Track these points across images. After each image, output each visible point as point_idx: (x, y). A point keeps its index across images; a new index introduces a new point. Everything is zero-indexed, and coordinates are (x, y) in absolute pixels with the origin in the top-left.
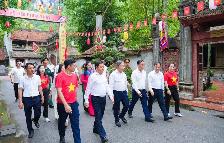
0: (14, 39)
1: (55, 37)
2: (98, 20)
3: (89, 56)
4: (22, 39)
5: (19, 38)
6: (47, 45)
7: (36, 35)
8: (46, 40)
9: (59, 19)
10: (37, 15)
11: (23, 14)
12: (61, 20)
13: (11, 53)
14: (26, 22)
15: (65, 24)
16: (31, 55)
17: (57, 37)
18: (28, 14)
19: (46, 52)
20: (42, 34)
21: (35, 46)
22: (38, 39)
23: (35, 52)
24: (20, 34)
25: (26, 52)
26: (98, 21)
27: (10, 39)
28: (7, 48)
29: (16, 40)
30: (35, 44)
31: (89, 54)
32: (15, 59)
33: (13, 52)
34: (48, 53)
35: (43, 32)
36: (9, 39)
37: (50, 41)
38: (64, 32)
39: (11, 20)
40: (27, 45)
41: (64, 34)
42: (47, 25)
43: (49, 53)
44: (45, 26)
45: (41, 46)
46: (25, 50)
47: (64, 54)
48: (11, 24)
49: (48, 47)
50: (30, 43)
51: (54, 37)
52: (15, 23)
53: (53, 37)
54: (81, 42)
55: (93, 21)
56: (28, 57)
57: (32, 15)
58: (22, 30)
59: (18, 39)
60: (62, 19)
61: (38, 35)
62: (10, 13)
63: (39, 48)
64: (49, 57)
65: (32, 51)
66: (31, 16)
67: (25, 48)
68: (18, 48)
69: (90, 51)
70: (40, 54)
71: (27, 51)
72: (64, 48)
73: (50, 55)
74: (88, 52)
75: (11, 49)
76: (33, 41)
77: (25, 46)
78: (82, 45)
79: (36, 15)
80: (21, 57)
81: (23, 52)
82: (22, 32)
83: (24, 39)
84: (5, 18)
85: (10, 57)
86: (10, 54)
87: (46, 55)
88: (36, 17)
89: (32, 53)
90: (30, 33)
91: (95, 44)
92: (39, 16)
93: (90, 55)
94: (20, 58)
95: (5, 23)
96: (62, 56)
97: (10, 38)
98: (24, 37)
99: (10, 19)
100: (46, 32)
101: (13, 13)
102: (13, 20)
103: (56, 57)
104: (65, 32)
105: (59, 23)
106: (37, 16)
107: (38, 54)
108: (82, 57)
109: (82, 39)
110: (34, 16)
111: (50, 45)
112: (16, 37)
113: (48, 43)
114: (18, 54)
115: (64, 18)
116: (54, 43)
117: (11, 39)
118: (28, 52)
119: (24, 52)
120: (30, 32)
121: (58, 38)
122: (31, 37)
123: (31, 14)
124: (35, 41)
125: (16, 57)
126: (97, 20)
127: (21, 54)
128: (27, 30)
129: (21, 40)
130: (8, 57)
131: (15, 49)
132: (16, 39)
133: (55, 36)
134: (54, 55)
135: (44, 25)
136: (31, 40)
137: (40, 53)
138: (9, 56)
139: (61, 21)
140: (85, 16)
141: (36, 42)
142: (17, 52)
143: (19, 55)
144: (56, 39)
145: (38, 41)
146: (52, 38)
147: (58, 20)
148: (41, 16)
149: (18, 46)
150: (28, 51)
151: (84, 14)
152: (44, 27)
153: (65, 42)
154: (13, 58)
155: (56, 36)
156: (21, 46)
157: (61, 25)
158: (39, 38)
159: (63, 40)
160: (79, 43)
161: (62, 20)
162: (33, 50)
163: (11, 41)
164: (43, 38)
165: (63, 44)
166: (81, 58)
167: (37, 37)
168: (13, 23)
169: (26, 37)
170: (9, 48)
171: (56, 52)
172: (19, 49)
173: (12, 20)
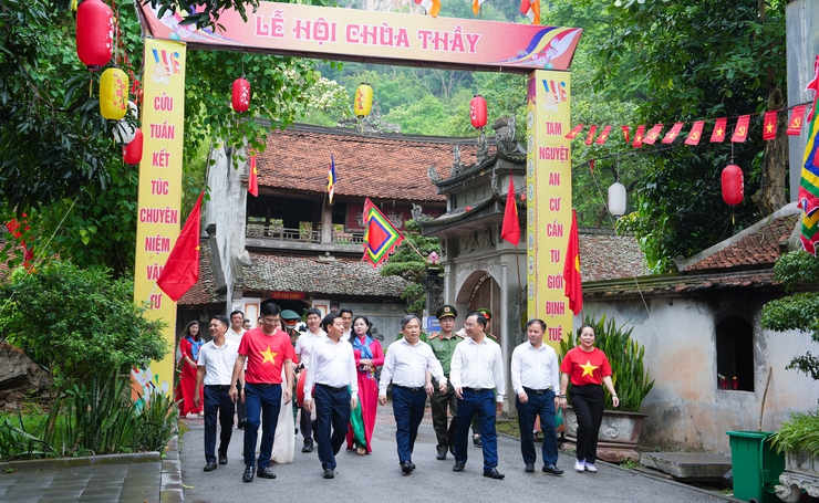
0: (262, 182)
1: (499, 164)
2: (805, 32)
3: (734, 280)
4: (302, 186)
5: (286, 176)
6: (443, 217)
7: (382, 161)
8: (440, 185)
9: (530, 50)
10: (403, 31)
11: (322, 28)
12: (542, 54)
13: (238, 265)
14: (325, 88)
15: (566, 77)
16: (348, 277)
17: (508, 166)
18: (349, 27)
19: (435, 258)
20: (415, 152)
21: (375, 227)
22: (388, 184)
23: (375, 257)
24: (292, 153)
25: (322, 259)
26: (799, 40)
27: (236, 187)
28: (219, 237)
29: (271, 192)
30: (374, 214)
31: (734, 269)
32: (258, 300)
33: (249, 262)
34: (447, 269)
35: (416, 140)
36: (233, 186)
37: (465, 193)
38: (559, 126)
39: (256, 69)
40: (327, 218)
41: (561, 141)
42: (435, 100)
43: (453, 266)
44: (426, 112)
45: (408, 223)
46: (314, 247)
47: (559, 269)
48: (255, 95)
49: (452, 229)
50: (346, 209)
51: (492, 164)
52: (278, 85)
53: (485, 168)
54: (667, 194)
55: (758, 43)
56: (330, 291)
57: (374, 35)
58: (301, 131)
59: (279, 182)
60: (548, 46)
61: (392, 162)
62: (259, 32)
63: (394, 236)
64: (458, 289)
65: (356, 256)
66: (370, 38)
67: (317, 240)
68: (277, 236)
69: (740, 244)
70: (399, 273)
71: (323, 253)
72: (557, 231)
73: (462, 276)
74: (727, 253)
75: (243, 241)
76: (360, 193)
77: (317, 223)
78: (671, 210)
79: (396, 33)
80: (291, 292)
81: (301, 263)
82: (300, 143)
83: (313, 187)
84: (230, 62)
85: (235, 289)
86: (233, 270)
87: (440, 282)
88: (395, 41)
89: (352, 266)
90: (346, 150)
91: (773, 200)
92: (413, 37)
93: (745, 274)
94: (286, 296)
95: (224, 90)
96: (543, 282)
97: (237, 179)
98: (314, 173)
99: (255, 64)
100: (437, 141)
101: (274, 27)
102: (267, 72)
103: (498, 289)
104: (566, 129)
105: (530, 71)
106: (403, 37)
107: (389, 272)
108: (681, 287)
109: (678, 174)
110: (386, 40)
111: (464, 217)
112: (268, 172)
113: (454, 206)
114: (278, 271)
115: (560, 37)
116: (489, 204)
117: (244, 183)
118: (332, 259)
119: (311, 262)
120: (345, 144)
121: (519, 167)
122: (353, 175)
123: (370, 30)
124: (375, 193)
125: (266, 287)
126: (798, 29)
127: (290, 271)
128: (328, 130)
129: (295, 190)
130: (223, 292)
131: (263, 243)
132: (272, 187)
133: (499, 156)
134: (489, 279)
135: (418, 106)
136: (349, 190)
137: (403, 265)
138: (228, 280)
139: (541, 62)
140: (699, 18)
141: (378, 202)
142: (270, 259)
143: (280, 275)
144: (502, 174)
145: (392, 193)
146: (477, 172)
147: (522, 52)
148: (425, 33)
149: (277, 225)
150: (333, 253)
151: (689, 10)
152: (416, 119)
153: (564, 191)
154: (249, 293)
155: (506, 159)
156: (292, 224)
157: (539, 86)
158: (399, 178)
159: (555, 179)
160: (654, 197)
161: (549, 53)
162: (360, 248)
163: (241, 200)
164: (416, 174)
165: (555, 205)
166: (672, 298)
167: (383, 170)
168: (268, 87)
169: (321, 171)
170: (233, 236)
171: (504, 259)
172: (282, 244)
173: (263, 69)
